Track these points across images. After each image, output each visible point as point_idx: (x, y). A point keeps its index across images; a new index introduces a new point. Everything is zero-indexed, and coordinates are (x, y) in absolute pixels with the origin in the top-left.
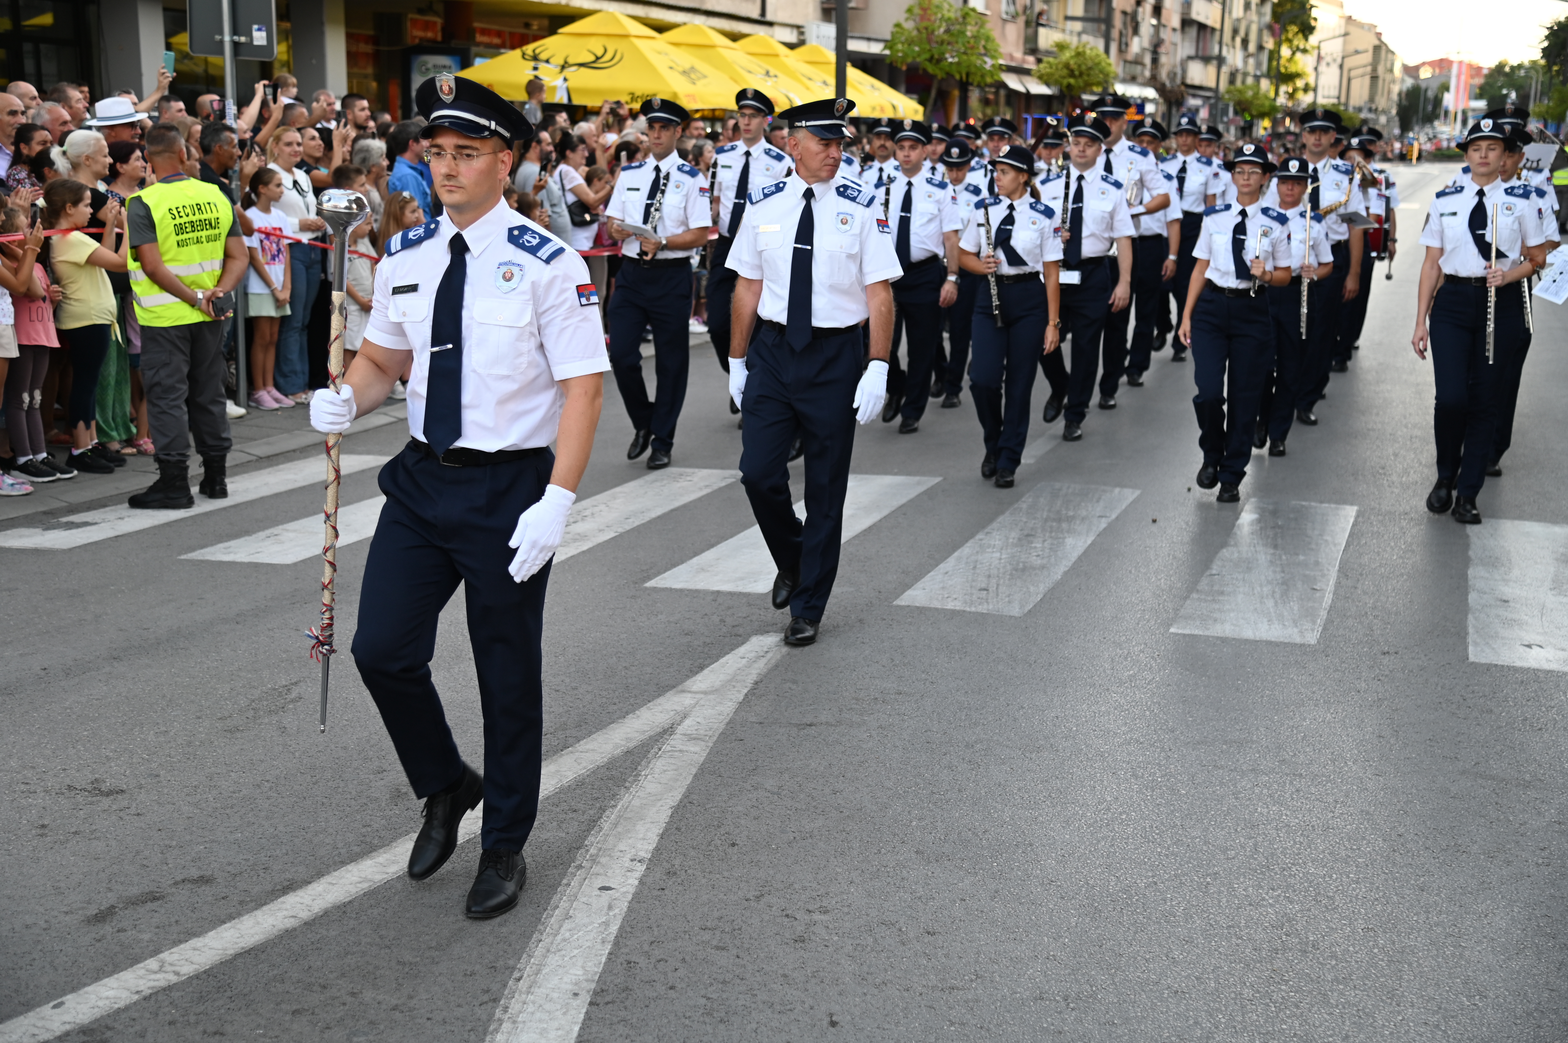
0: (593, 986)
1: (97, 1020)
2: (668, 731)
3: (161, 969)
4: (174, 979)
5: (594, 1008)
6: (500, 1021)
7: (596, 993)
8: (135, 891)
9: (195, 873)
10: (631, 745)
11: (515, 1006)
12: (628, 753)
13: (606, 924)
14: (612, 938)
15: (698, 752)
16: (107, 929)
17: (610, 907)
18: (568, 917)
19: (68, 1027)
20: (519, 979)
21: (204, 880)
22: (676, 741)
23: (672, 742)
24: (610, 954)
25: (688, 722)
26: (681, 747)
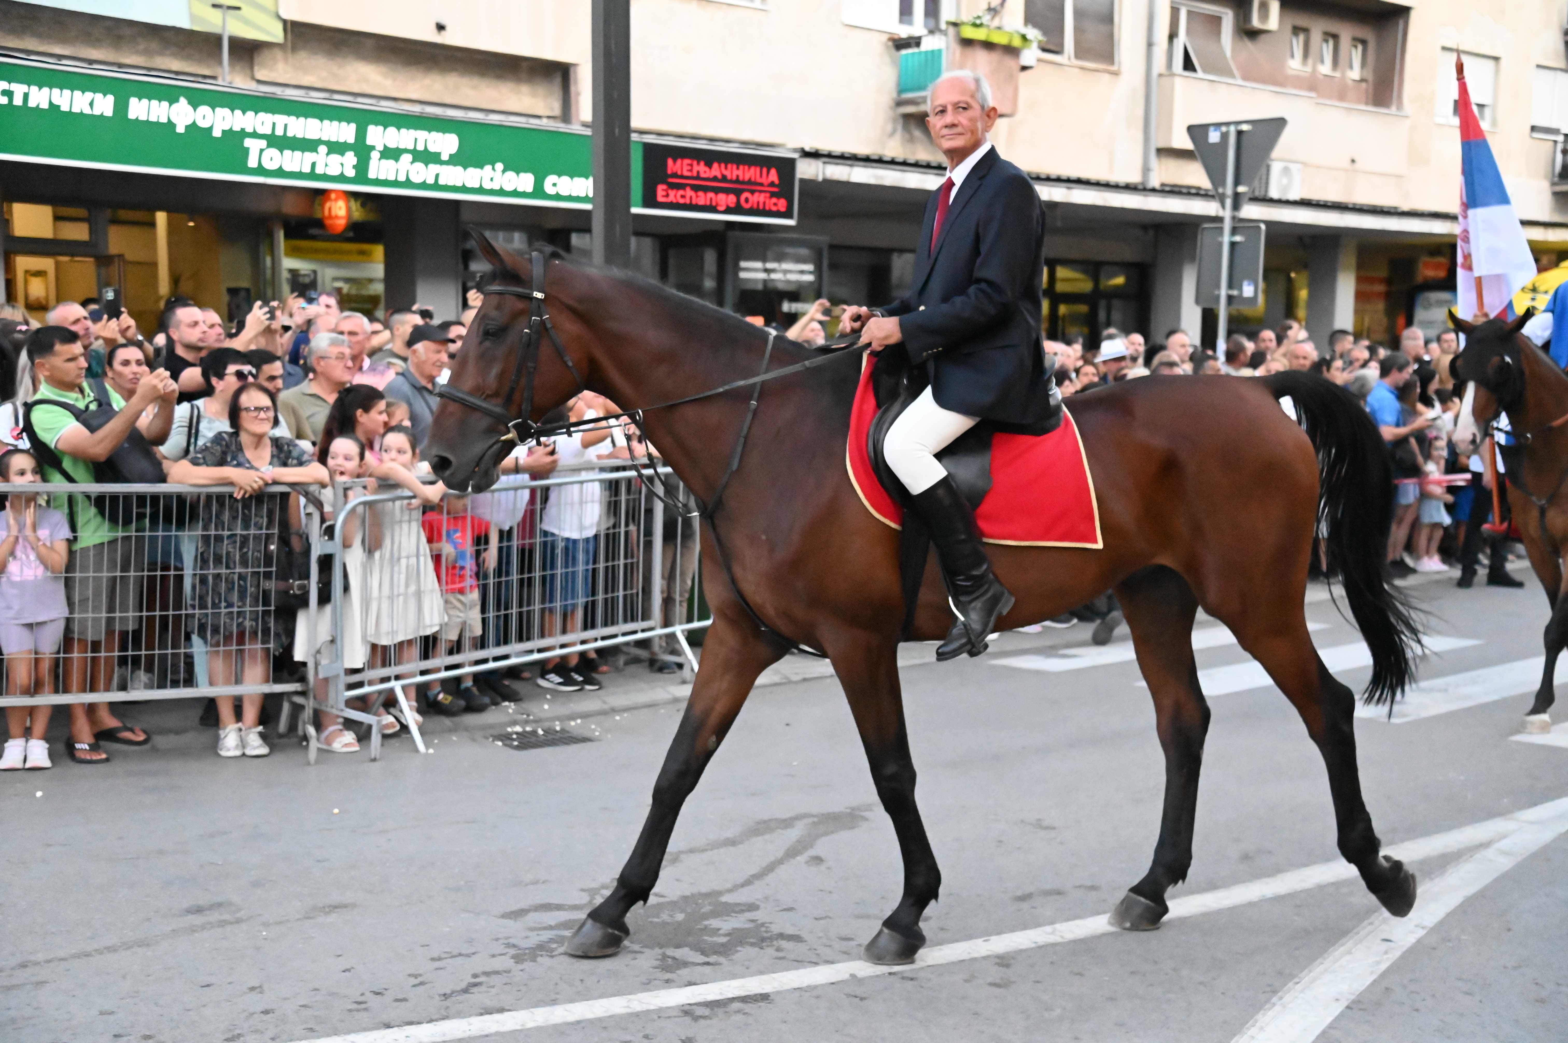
0: (1353, 997)
1: (1008, 953)
2: (1485, 845)
3: (1053, 933)
4: (1059, 940)
5: (1348, 1011)
6: (1274, 1004)
7: (1353, 1002)
8: (1048, 887)
9: (1089, 883)
11: (1287, 998)
13: (1378, 963)
14: (1380, 972)
15: (1505, 864)
16: (1025, 906)
17: (1386, 953)
18: (1349, 952)
19: (989, 953)
20: (1297, 983)
21: (1093, 888)
22: (1489, 853)
23: (1485, 853)
24: (1375, 981)
25: (1506, 841)
26: (1492, 857)
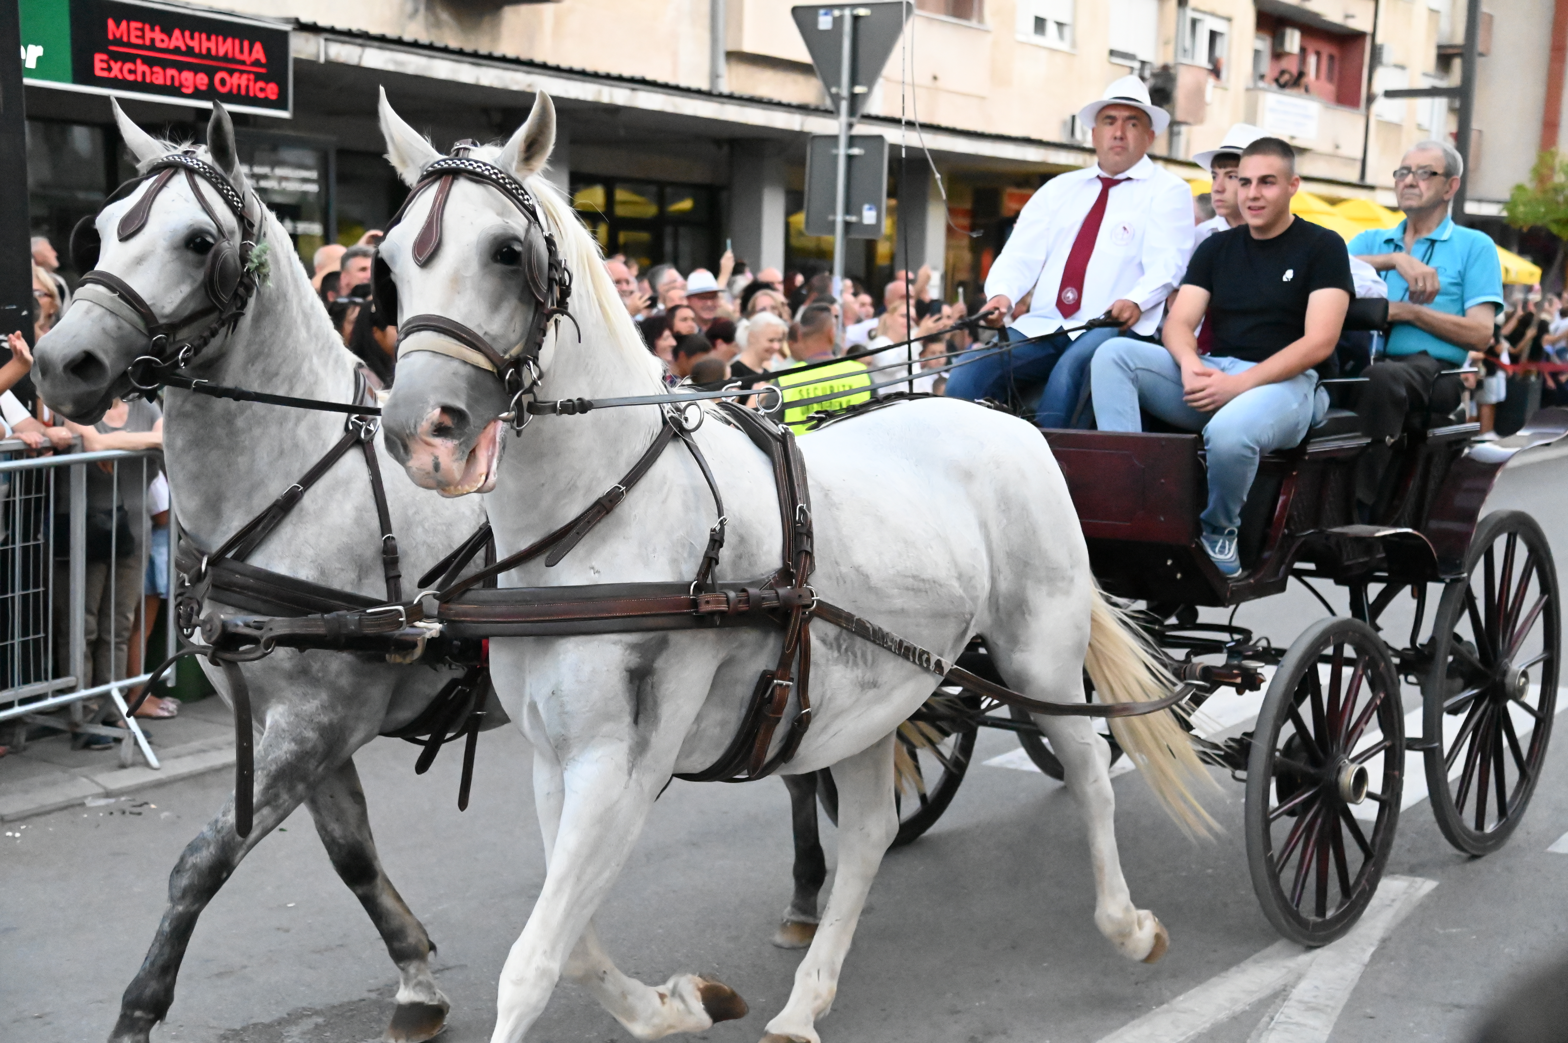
2: (1280, 994)
10: (1238, 1008)
12: (1235, 1019)
15: (1319, 1029)
22: (1291, 1010)
23: (1286, 1010)
25: (1303, 985)
26: (1297, 1018)
